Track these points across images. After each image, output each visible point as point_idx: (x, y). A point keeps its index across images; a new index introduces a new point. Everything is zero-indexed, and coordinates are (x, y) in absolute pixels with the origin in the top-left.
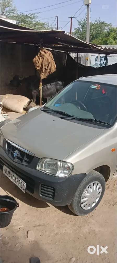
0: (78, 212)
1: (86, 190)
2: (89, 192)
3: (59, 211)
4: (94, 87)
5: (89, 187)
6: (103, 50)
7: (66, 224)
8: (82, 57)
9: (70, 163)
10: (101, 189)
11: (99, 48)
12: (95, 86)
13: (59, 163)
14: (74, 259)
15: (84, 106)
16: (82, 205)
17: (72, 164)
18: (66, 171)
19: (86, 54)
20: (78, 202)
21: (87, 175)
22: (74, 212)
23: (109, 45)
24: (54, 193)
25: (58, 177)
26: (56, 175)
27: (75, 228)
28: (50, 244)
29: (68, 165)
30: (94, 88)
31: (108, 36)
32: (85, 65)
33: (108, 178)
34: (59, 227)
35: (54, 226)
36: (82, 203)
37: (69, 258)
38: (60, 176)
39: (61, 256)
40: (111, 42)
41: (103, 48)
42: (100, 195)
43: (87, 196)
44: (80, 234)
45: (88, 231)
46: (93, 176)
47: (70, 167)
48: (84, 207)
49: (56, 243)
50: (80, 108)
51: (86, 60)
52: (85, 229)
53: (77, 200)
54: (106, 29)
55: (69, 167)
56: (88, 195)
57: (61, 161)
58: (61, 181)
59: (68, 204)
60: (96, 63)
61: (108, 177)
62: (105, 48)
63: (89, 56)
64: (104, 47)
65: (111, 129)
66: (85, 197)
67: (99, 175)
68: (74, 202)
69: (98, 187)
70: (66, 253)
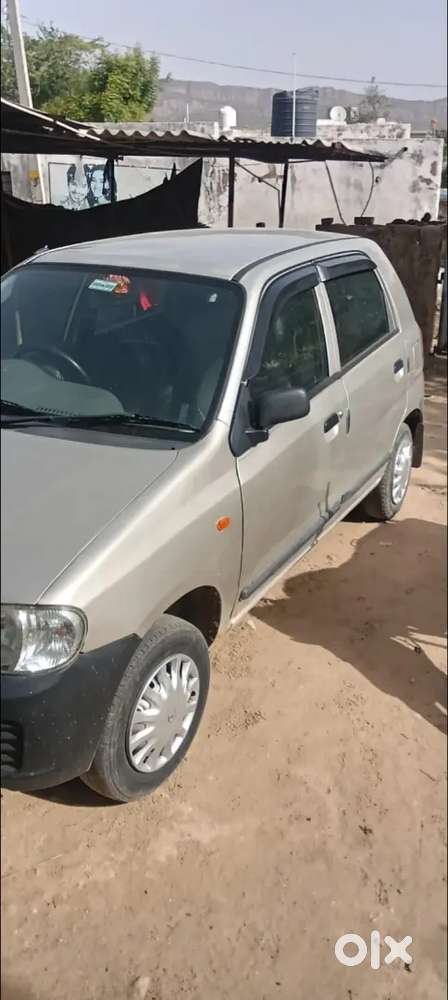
0: (123, 789)
1: (143, 698)
2: (158, 702)
3: (45, 805)
4: (108, 286)
5: (155, 683)
6: (98, 139)
7: (81, 848)
8: (12, 170)
9: (66, 606)
10: (196, 679)
11: (83, 133)
12: (112, 284)
13: (22, 617)
14: (144, 983)
15: (76, 364)
16: (137, 760)
17: (80, 610)
18: (56, 646)
19: (25, 159)
20: (118, 754)
21: (141, 640)
22: (108, 796)
23: (110, 120)
24: (18, 743)
25: (27, 674)
26: (18, 668)
27: (122, 858)
28: (36, 950)
29: (64, 618)
30: (106, 289)
31: (103, 88)
32: (29, 200)
33: (216, 630)
34: (58, 871)
35: (35, 870)
36: (135, 752)
37: (127, 983)
38: (33, 668)
39: (93, 988)
40: (114, 110)
41: (99, 131)
42: (195, 702)
43: (148, 720)
44: (148, 875)
45: (175, 852)
46: (163, 637)
47: (71, 625)
48: (144, 762)
49: (58, 941)
50: (58, 374)
51: (33, 183)
52: (164, 849)
53: (116, 746)
54: (89, 62)
55: (68, 626)
56: (153, 712)
57: (28, 605)
58: (42, 687)
59: (80, 770)
60: (74, 192)
61: (214, 625)
62: (106, 132)
63: (42, 165)
64: (99, 128)
65: (203, 446)
66: (145, 725)
67: (183, 628)
68: (105, 756)
69: (185, 673)
70: (107, 970)
